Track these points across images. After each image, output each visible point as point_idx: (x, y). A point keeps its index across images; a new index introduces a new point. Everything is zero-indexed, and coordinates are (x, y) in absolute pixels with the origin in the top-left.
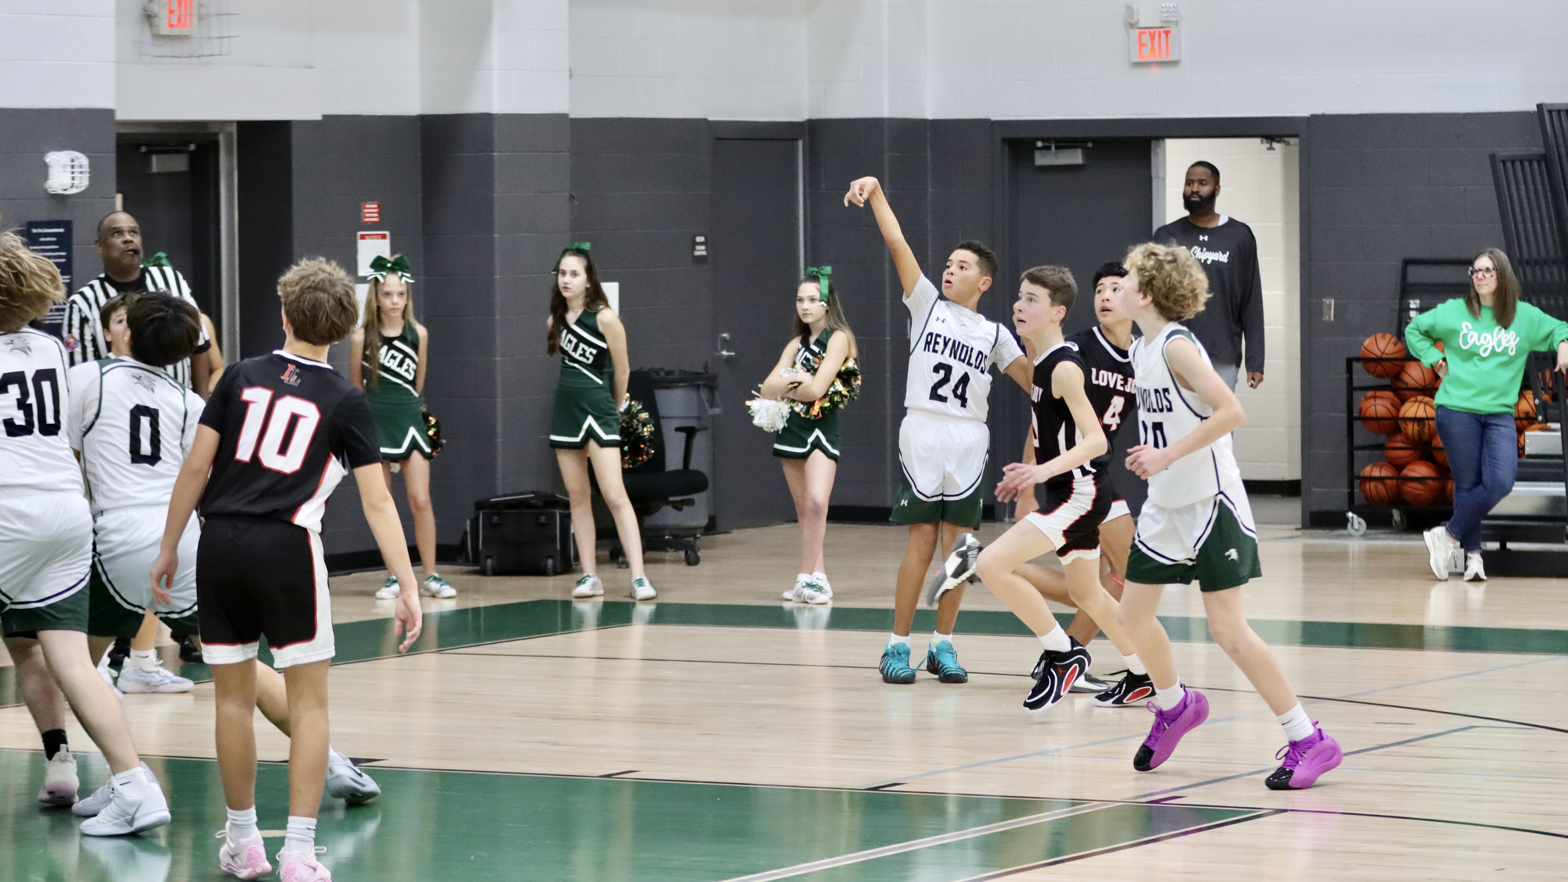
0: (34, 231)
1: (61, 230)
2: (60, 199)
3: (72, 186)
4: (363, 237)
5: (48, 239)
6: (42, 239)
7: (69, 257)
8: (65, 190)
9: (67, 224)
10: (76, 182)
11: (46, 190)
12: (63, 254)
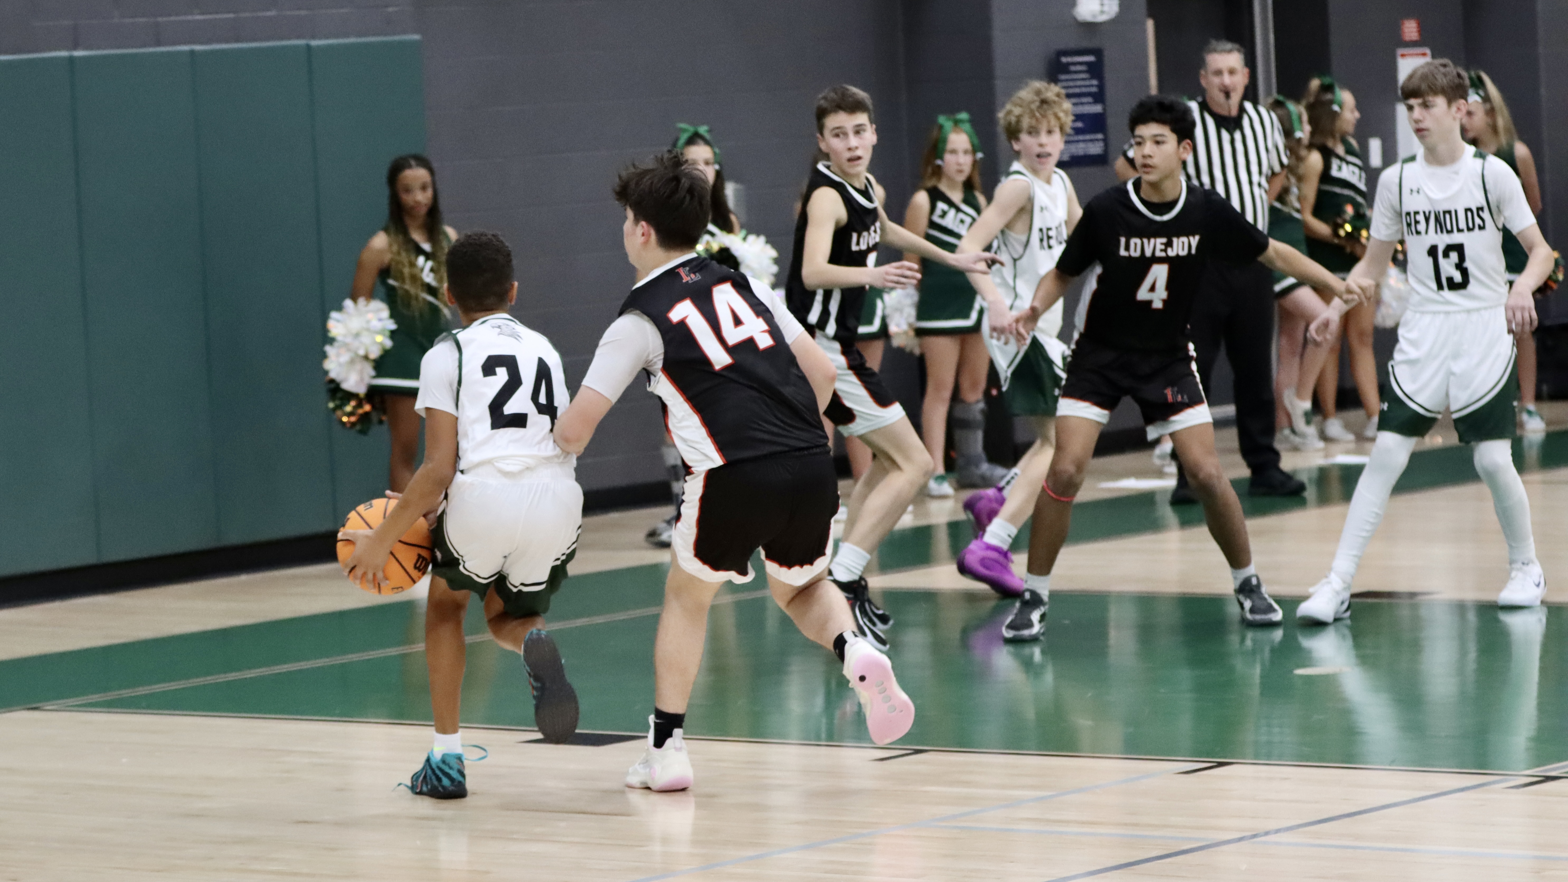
0: (1064, 60)
1: (1091, 58)
2: (1090, 27)
3: (1102, 12)
4: (1403, 55)
5: (1079, 68)
6: (1073, 68)
7: (1101, 87)
8: (1094, 16)
9: (1097, 52)
10: (1106, 8)
11: (1075, 19)
12: (1095, 82)
